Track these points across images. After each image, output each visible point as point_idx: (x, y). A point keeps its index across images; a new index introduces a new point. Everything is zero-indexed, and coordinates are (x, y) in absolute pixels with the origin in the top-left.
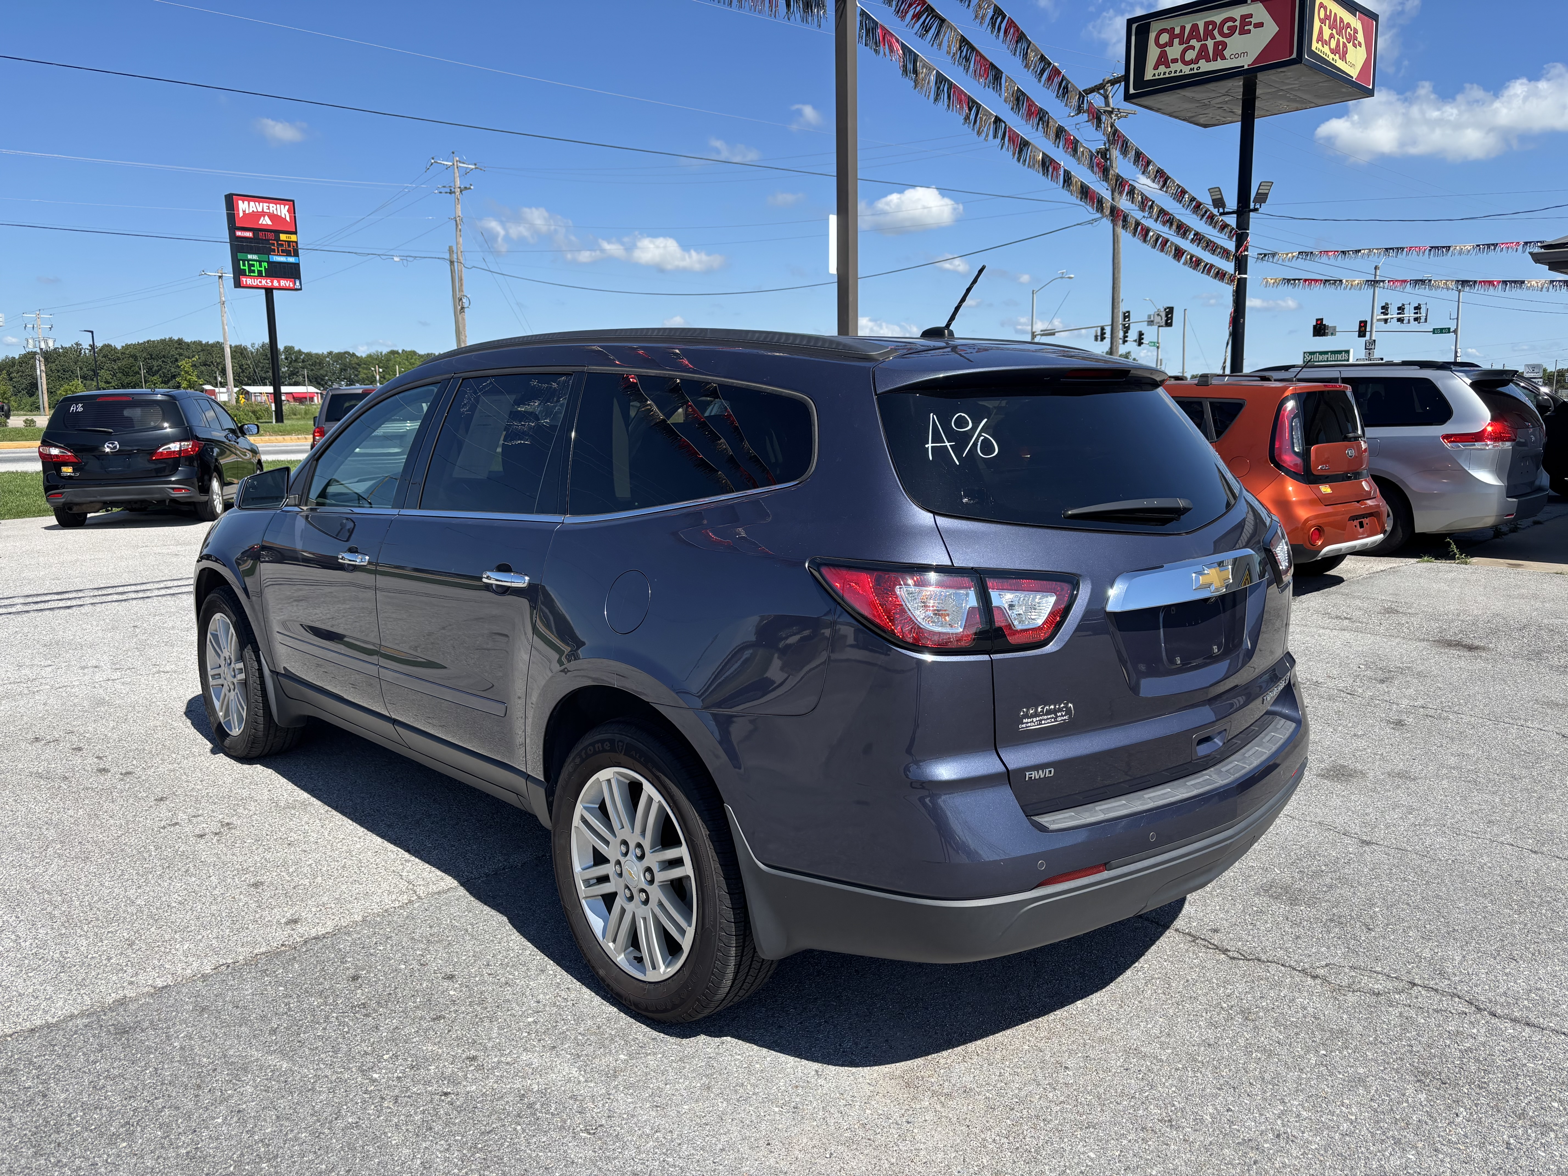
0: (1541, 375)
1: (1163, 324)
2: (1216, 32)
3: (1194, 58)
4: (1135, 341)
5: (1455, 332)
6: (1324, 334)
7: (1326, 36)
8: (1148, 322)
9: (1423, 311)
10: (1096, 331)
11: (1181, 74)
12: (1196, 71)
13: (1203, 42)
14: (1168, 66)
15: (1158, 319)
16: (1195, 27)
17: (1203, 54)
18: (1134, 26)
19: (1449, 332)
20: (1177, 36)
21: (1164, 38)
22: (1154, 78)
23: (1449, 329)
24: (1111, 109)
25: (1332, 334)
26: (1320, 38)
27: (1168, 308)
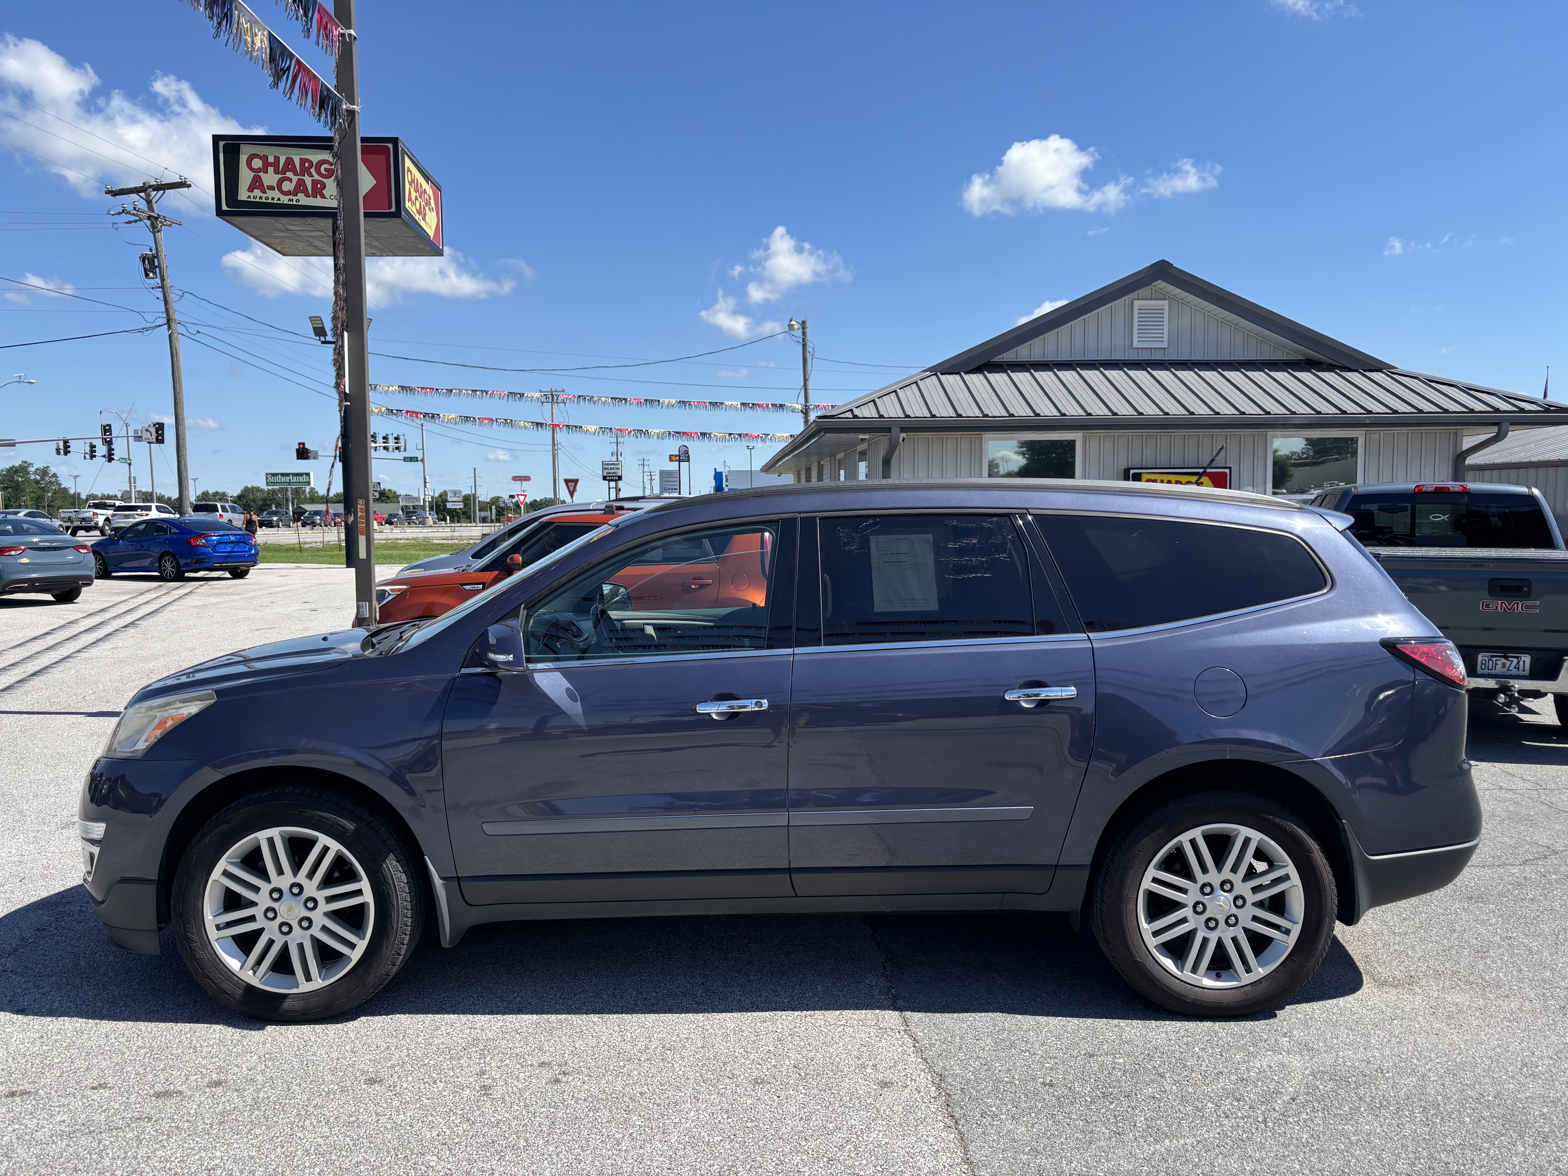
0: (461, 499)
1: (154, 440)
2: (313, 170)
3: (292, 189)
4: (104, 456)
5: (422, 460)
6: (307, 458)
7: (413, 199)
8: (135, 437)
9: (402, 440)
10: (58, 444)
11: (278, 202)
12: (294, 203)
13: (300, 177)
14: (264, 192)
15: (146, 435)
16: (289, 161)
17: (300, 187)
18: (221, 144)
19: (417, 461)
20: (271, 165)
21: (257, 163)
22: (249, 199)
23: (417, 458)
24: (156, 216)
25: (315, 458)
26: (410, 199)
27: (157, 423)
